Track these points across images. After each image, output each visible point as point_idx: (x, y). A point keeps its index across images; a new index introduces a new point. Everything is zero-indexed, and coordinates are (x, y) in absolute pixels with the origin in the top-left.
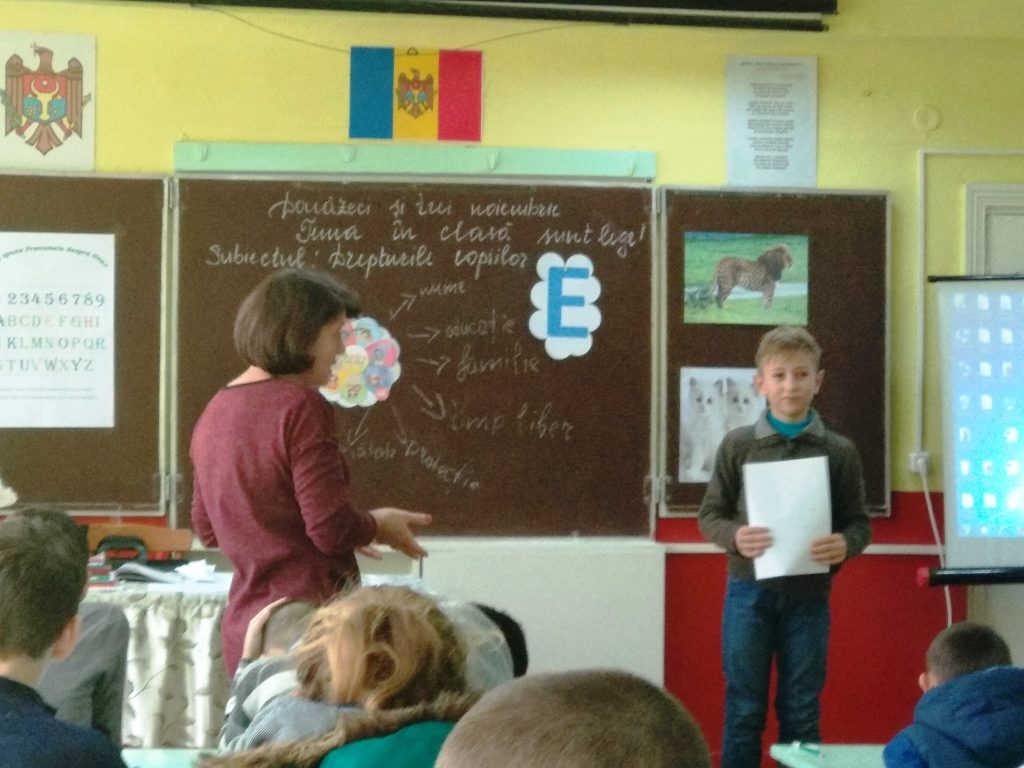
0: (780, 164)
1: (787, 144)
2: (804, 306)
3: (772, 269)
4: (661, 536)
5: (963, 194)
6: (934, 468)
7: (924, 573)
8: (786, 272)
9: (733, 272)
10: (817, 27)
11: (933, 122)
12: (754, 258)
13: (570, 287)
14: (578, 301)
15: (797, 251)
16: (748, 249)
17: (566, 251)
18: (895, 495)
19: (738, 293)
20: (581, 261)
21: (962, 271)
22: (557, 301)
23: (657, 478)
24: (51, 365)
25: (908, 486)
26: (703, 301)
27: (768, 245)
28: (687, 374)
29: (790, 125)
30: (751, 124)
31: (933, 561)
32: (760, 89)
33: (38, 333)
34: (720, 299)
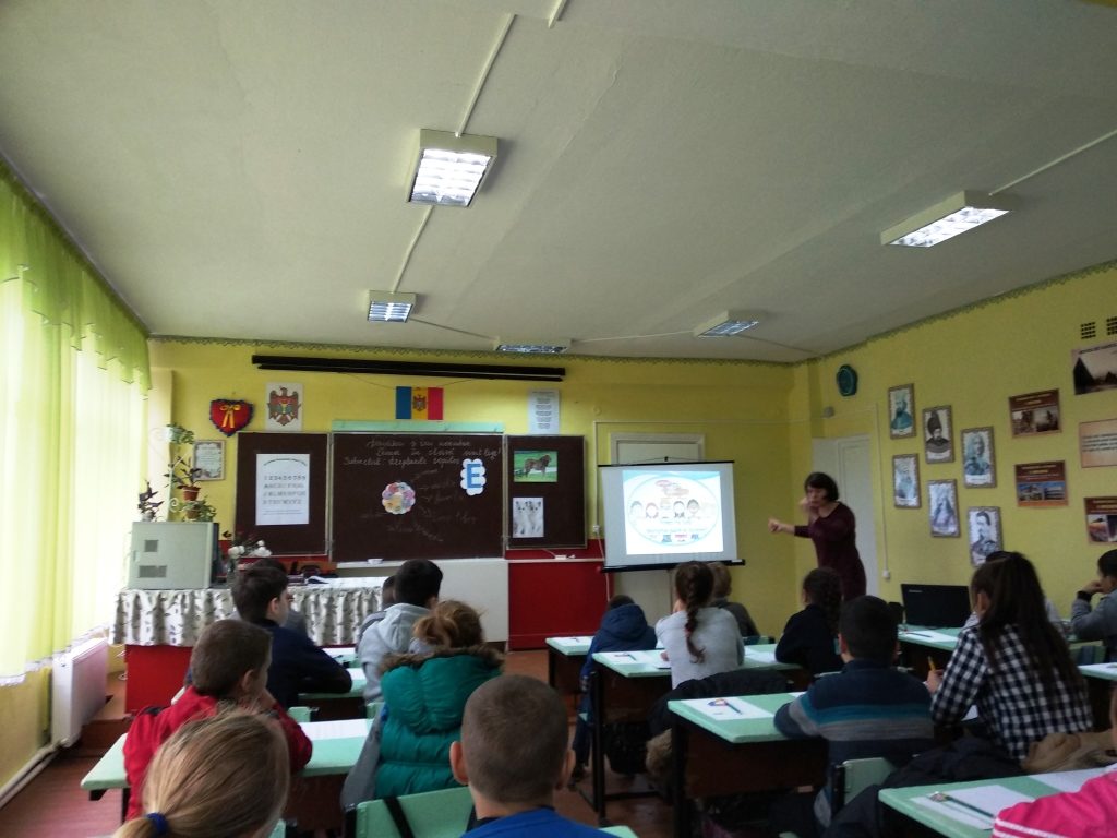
0: (547, 426)
1: (549, 419)
2: (556, 475)
3: (544, 463)
4: (507, 558)
5: (609, 435)
6: (602, 531)
7: (599, 568)
8: (550, 463)
9: (530, 465)
10: (559, 380)
11: (598, 411)
12: (538, 459)
13: (474, 470)
14: (477, 475)
15: (553, 456)
16: (536, 456)
17: (473, 458)
18: (589, 541)
19: (533, 471)
20: (478, 461)
21: (610, 463)
22: (470, 475)
23: (505, 537)
24: (285, 502)
25: (593, 538)
26: (521, 474)
27: (543, 455)
28: (515, 500)
29: (550, 413)
30: (537, 413)
31: (602, 564)
32: (540, 400)
33: (280, 490)
34: (526, 473)
